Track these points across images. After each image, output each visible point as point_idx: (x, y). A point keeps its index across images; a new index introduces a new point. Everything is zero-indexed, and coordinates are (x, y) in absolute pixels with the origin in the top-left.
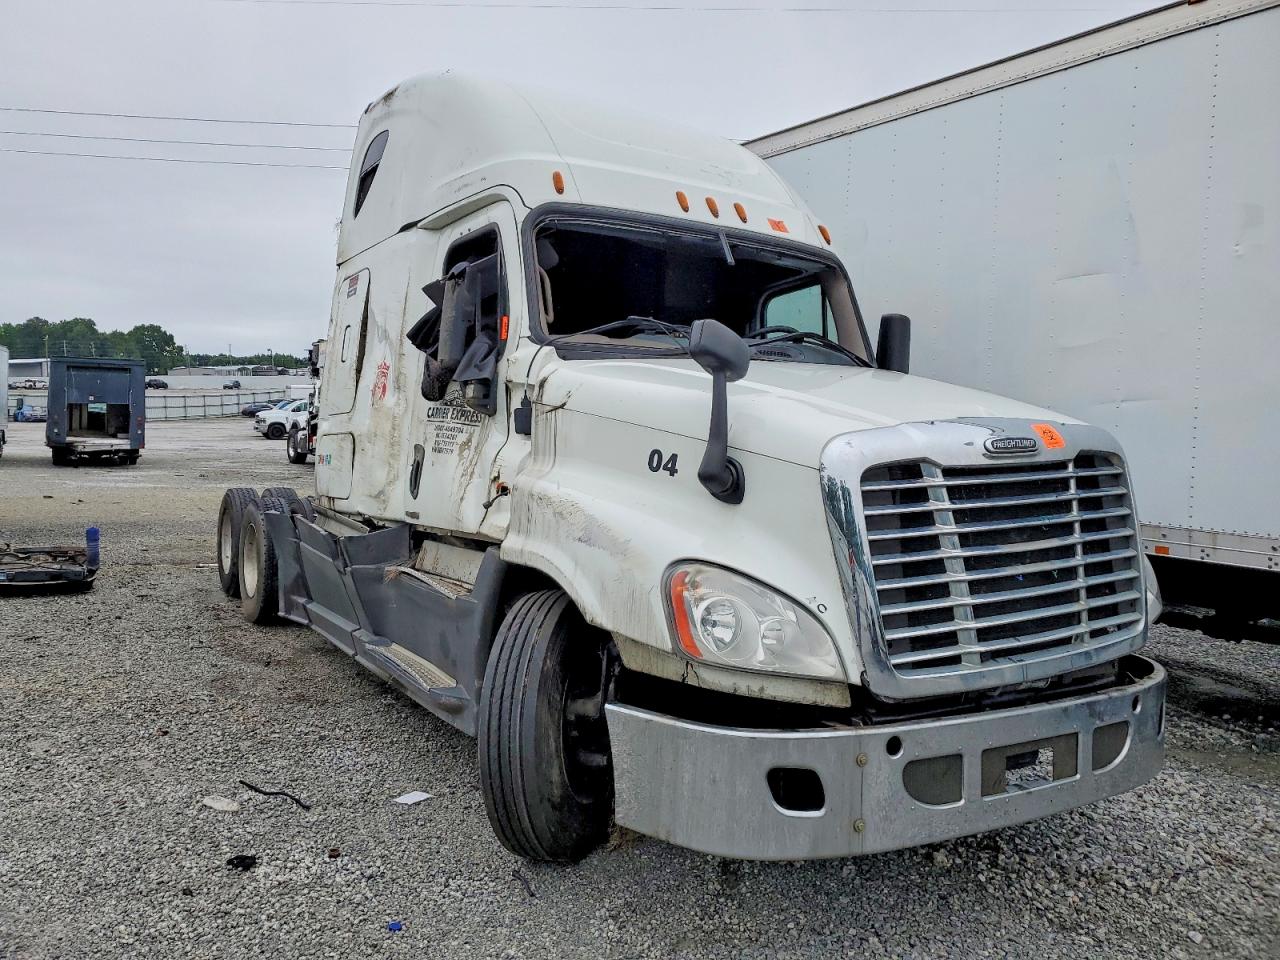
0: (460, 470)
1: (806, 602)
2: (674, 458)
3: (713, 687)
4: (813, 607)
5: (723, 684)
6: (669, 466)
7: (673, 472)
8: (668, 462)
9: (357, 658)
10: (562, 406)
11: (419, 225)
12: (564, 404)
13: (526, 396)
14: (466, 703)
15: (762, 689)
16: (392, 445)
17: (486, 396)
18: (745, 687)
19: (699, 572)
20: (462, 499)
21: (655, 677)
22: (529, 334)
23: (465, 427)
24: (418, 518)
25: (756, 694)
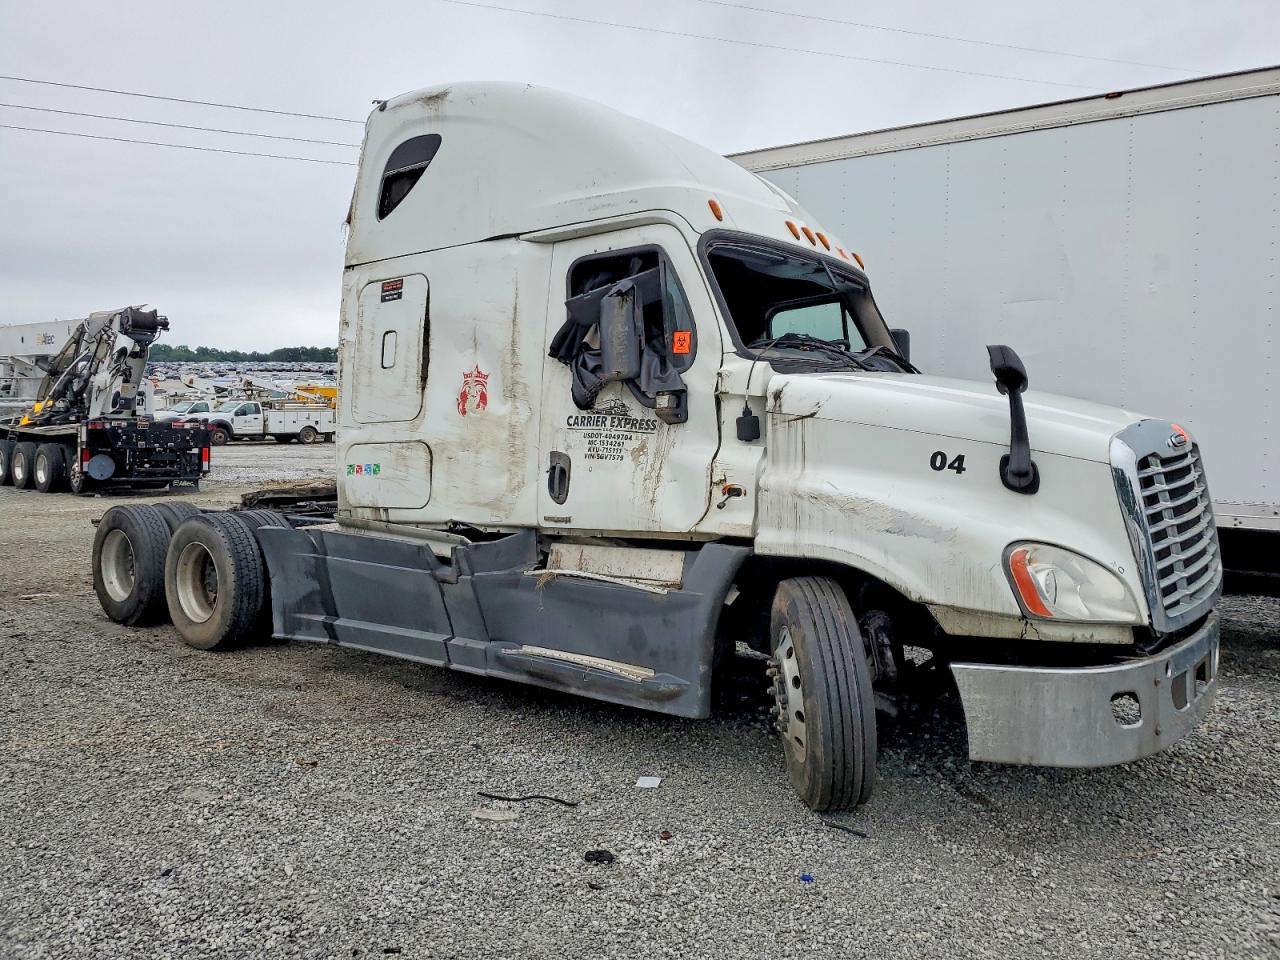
0: (640, 475)
1: (1111, 566)
2: (960, 459)
3: (1054, 639)
4: (1116, 569)
5: (1063, 635)
6: (956, 465)
7: (960, 469)
8: (954, 462)
9: (454, 666)
10: (812, 415)
11: (521, 237)
12: (815, 413)
13: (747, 406)
14: (685, 688)
15: (1092, 636)
16: (513, 453)
17: (678, 406)
18: (1081, 635)
19: (1036, 550)
20: (653, 501)
21: (987, 638)
22: (735, 350)
23: (634, 435)
24: (570, 521)
25: (1088, 641)
